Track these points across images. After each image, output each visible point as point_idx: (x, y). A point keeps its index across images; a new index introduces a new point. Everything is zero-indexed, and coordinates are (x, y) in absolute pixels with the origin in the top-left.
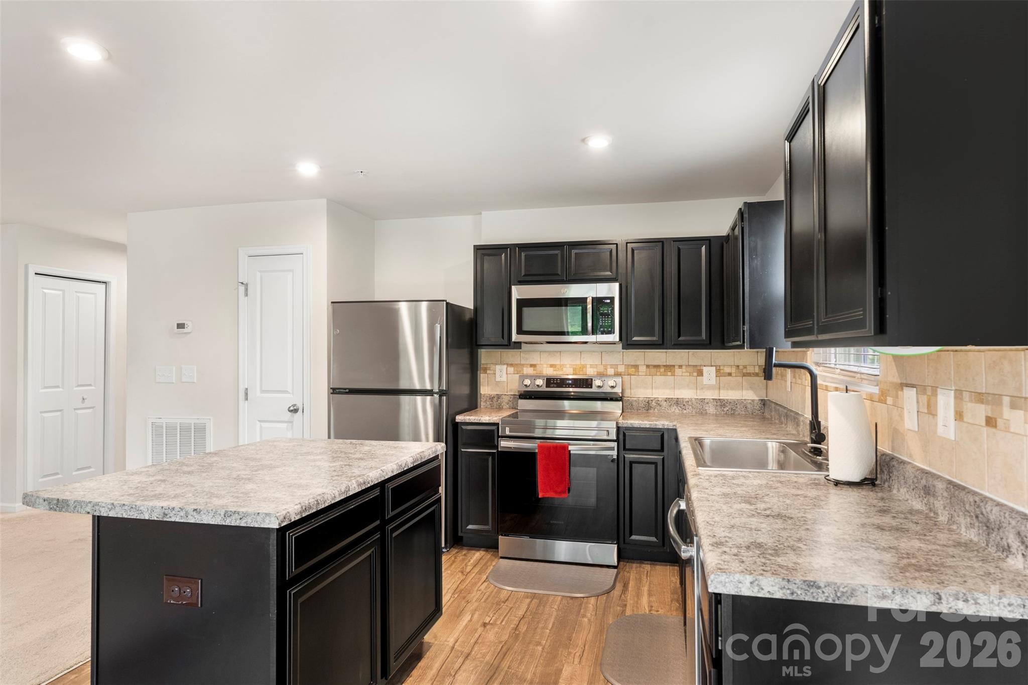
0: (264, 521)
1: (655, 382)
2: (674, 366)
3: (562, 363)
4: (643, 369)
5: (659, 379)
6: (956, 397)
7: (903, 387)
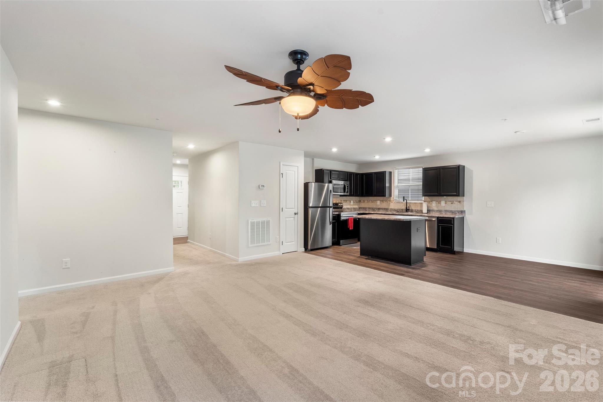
2: (347, 200)
6: (445, 201)
7: (432, 201)
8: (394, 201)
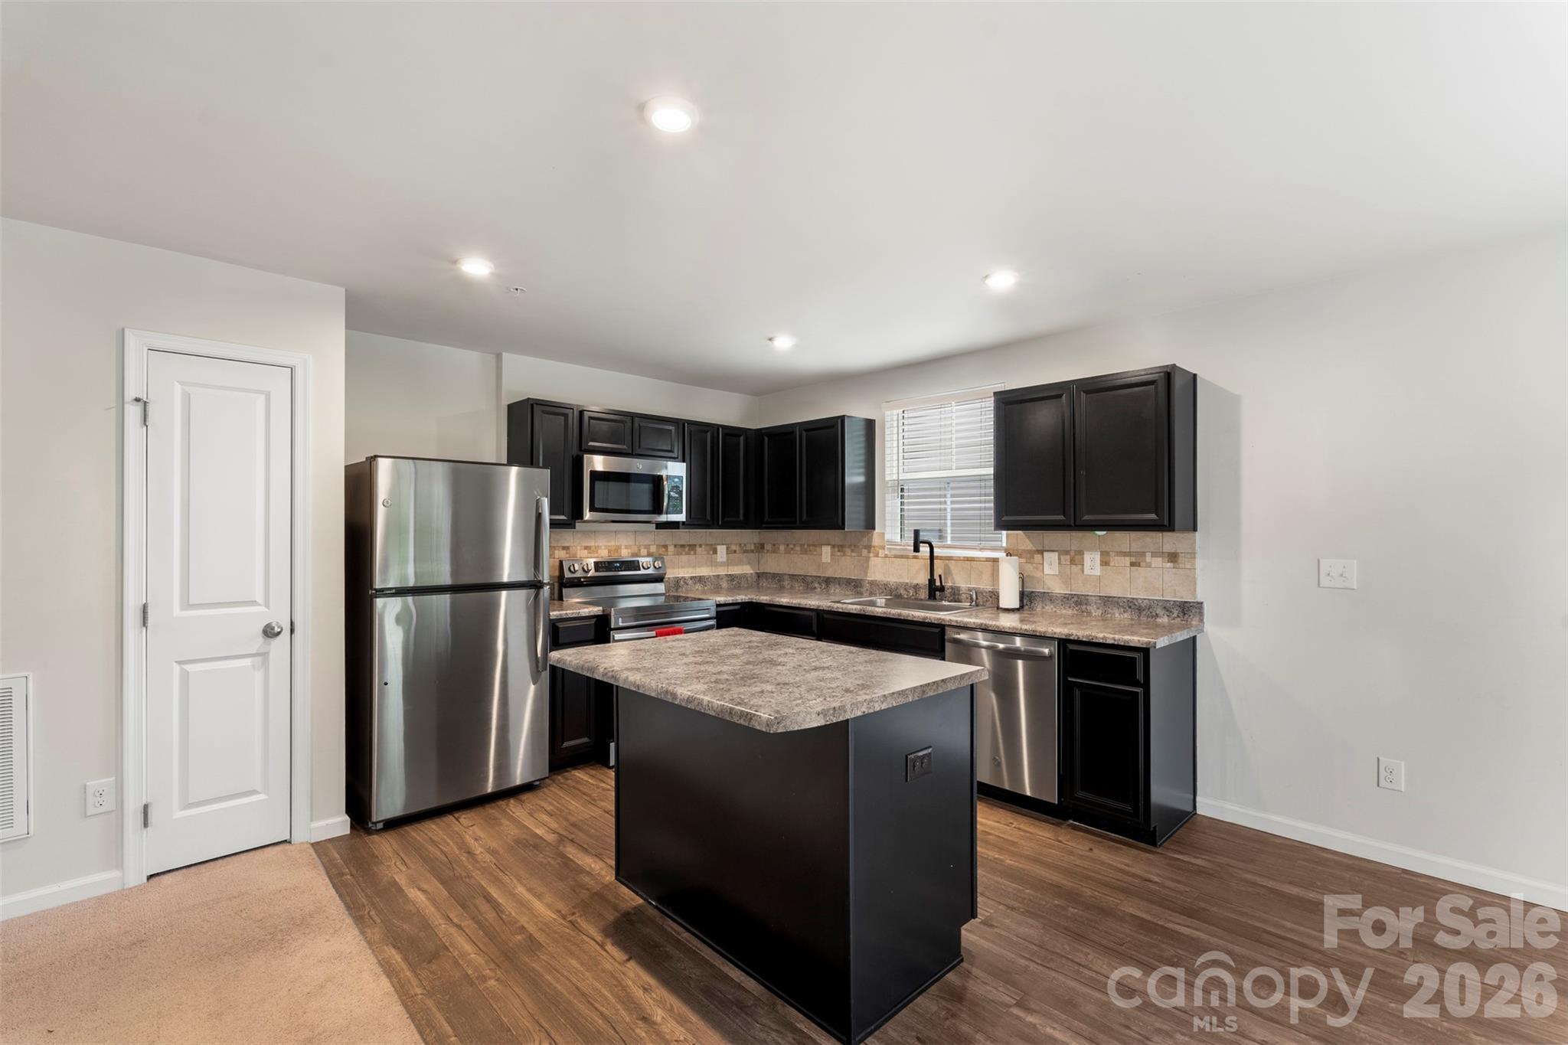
1: (682, 561)
2: (695, 545)
5: (685, 558)
6: (1101, 555)
7: (1041, 552)
8: (883, 548)
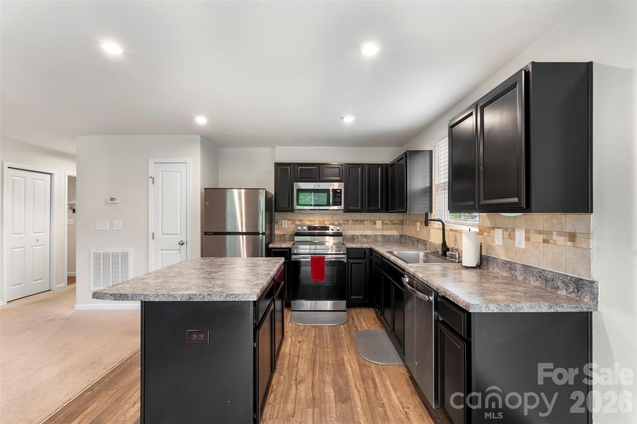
0: (249, 298)
1: (356, 228)
2: (364, 220)
3: (314, 219)
4: (350, 222)
5: (358, 226)
6: (526, 232)
7: (493, 228)
